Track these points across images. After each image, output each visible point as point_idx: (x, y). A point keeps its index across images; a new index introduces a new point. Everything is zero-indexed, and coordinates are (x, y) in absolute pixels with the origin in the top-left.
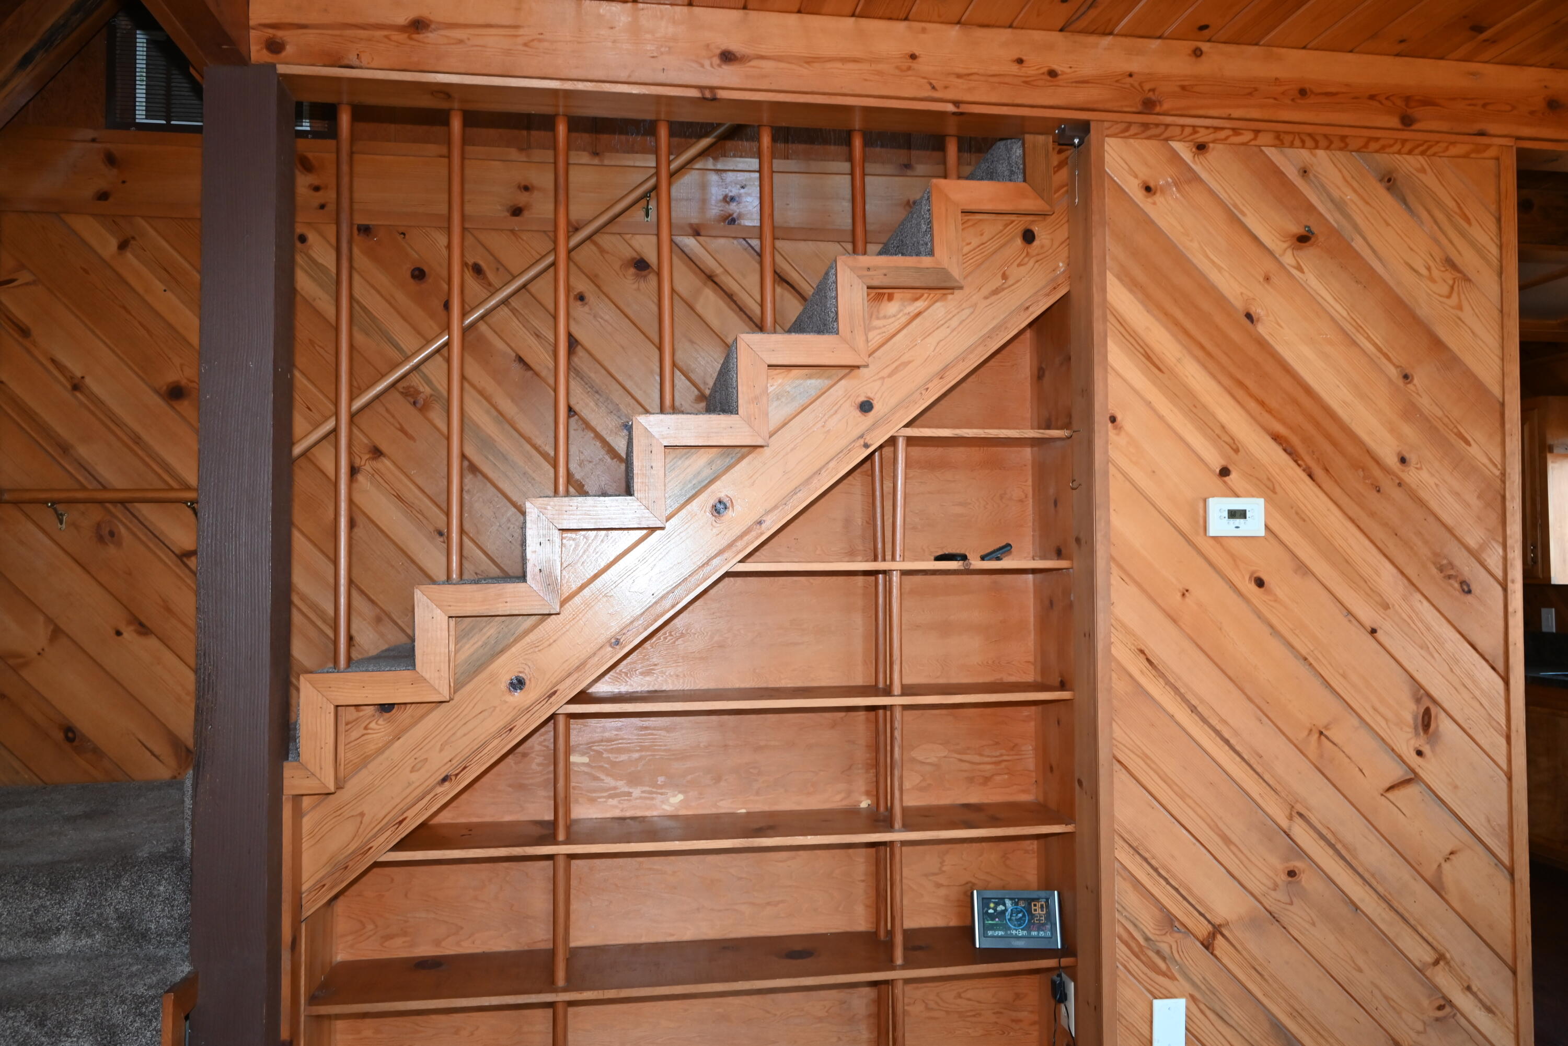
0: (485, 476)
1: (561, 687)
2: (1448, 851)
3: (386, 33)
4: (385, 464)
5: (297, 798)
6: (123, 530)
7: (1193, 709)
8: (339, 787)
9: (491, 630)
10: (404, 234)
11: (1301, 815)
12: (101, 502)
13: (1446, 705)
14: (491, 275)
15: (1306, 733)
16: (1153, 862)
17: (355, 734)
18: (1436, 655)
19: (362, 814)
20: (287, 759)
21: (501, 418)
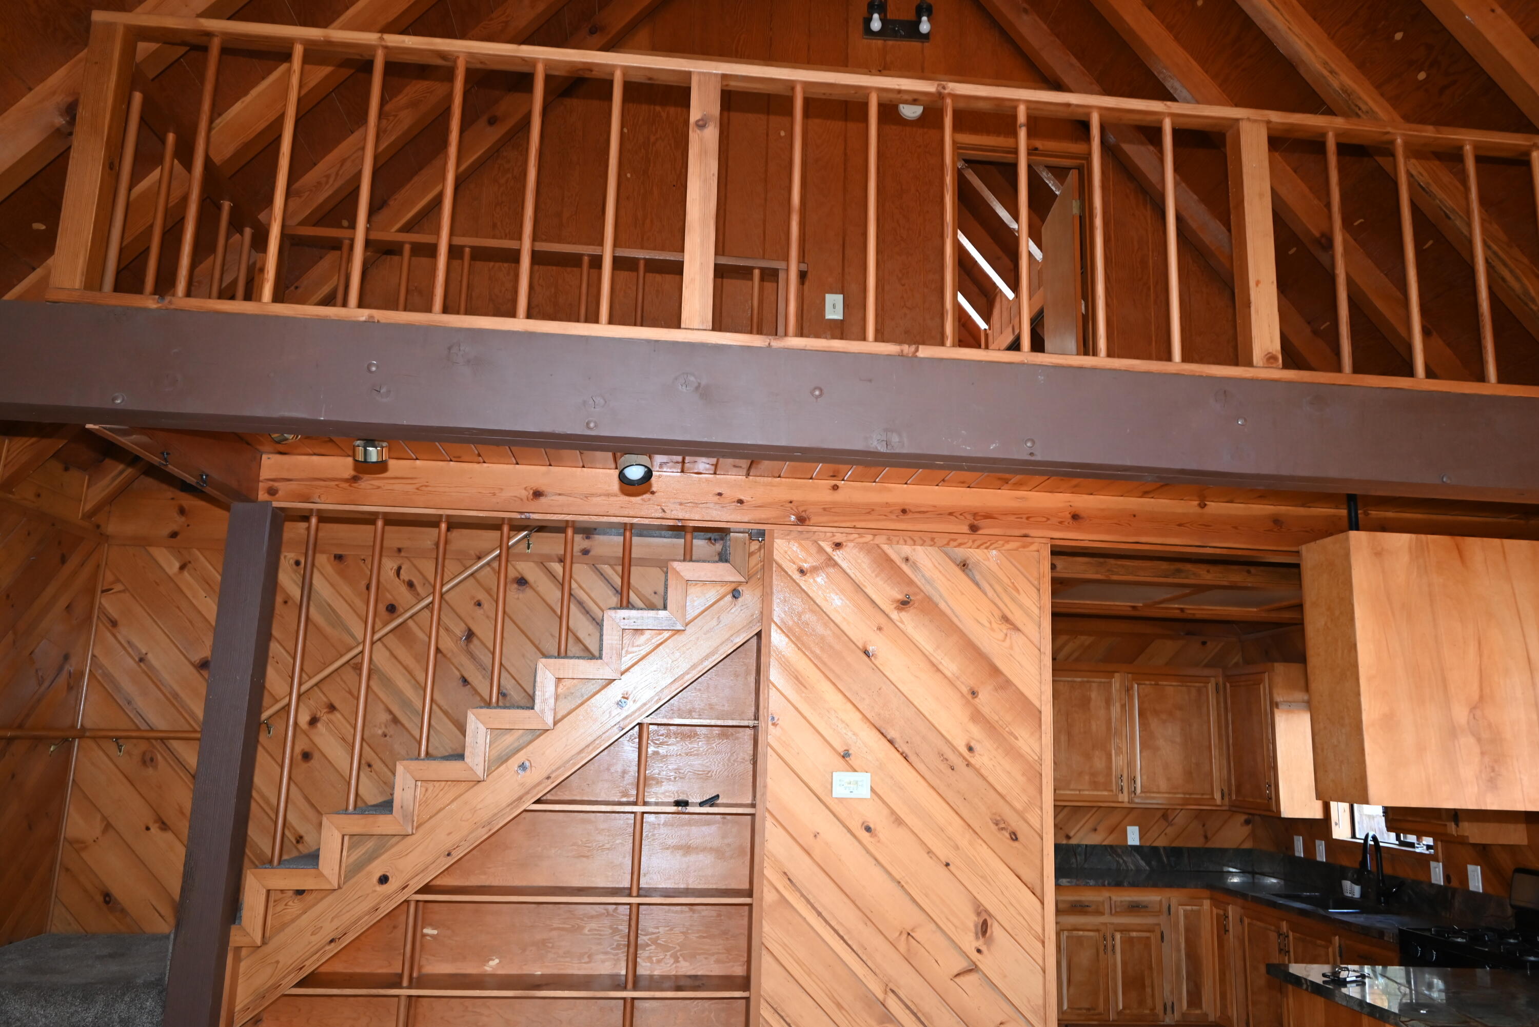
0: (403, 725)
1: (411, 883)
2: (999, 1022)
3: (337, 483)
4: (337, 716)
5: (238, 949)
6: (159, 757)
7: (820, 914)
8: (264, 943)
9: (370, 844)
10: (364, 560)
11: (893, 991)
12: (148, 739)
13: (998, 918)
14: (419, 588)
15: (898, 934)
16: (787, 1019)
17: (279, 908)
18: (992, 883)
19: (278, 962)
20: (234, 923)
21: (417, 686)
